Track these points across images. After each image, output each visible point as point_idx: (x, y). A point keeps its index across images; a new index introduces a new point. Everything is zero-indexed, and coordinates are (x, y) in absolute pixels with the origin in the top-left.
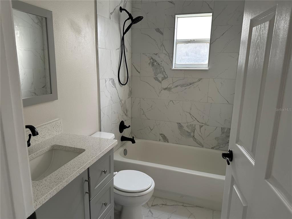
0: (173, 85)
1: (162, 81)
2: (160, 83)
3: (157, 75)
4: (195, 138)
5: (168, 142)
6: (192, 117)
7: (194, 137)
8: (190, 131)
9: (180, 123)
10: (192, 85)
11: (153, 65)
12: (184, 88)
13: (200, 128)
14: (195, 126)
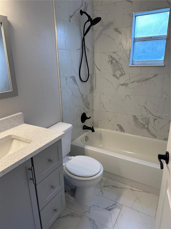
0: (129, 81)
1: (120, 77)
2: (118, 80)
3: (115, 72)
4: (148, 130)
5: (124, 132)
6: (147, 111)
7: (148, 128)
8: (144, 123)
9: (135, 116)
10: (148, 80)
11: (112, 63)
12: (140, 83)
13: (154, 121)
14: (149, 119)
